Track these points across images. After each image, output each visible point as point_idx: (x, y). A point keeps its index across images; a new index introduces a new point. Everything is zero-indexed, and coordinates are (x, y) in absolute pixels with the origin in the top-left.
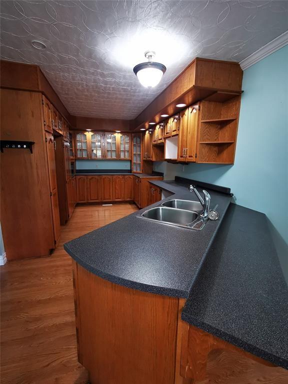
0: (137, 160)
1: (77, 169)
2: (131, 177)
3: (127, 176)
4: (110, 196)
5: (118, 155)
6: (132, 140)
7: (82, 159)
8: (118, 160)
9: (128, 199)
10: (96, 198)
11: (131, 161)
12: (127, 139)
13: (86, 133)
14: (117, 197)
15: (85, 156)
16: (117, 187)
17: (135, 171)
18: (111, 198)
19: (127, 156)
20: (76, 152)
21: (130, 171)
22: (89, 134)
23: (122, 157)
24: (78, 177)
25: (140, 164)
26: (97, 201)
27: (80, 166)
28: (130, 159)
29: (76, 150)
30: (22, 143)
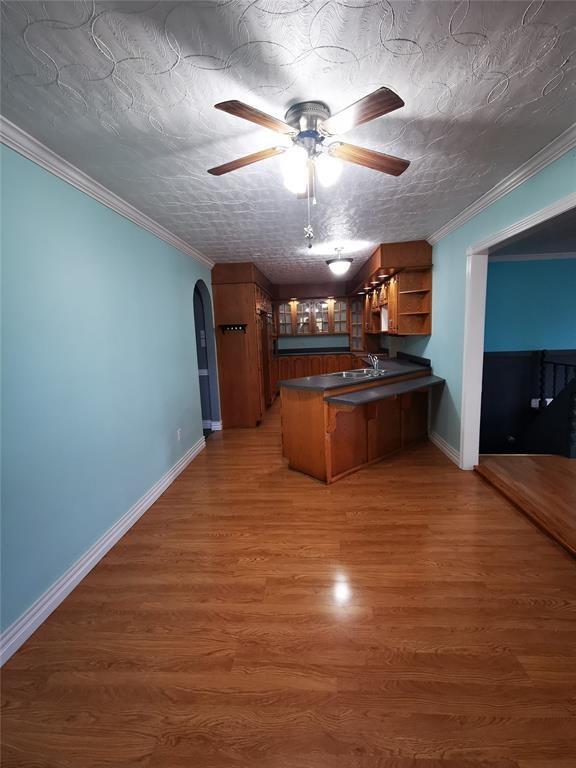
0: (358, 334)
1: (279, 348)
2: (348, 355)
3: (344, 356)
5: (332, 328)
6: (349, 306)
7: (286, 336)
8: (332, 334)
11: (349, 335)
12: (343, 306)
13: (291, 303)
15: (288, 332)
17: (355, 348)
19: (344, 329)
20: (278, 327)
21: (348, 349)
22: (294, 304)
23: (337, 330)
24: (280, 358)
25: (360, 339)
27: (283, 344)
28: (348, 332)
29: (278, 324)
30: (238, 326)
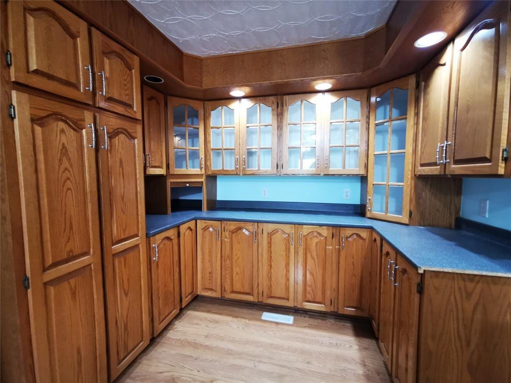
2: (364, 234)
4: (288, 290)
5: (324, 162)
6: (369, 109)
10: (247, 290)
11: (364, 179)
13: (235, 105)
14: (309, 297)
17: (377, 211)
19: (352, 163)
20: (208, 158)
21: (360, 210)
23: (335, 165)
28: (362, 172)
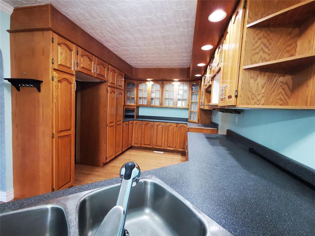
0: (195, 109)
2: (185, 126)
3: (181, 125)
4: (162, 143)
5: (176, 103)
6: (190, 88)
8: (176, 108)
9: (181, 150)
10: (149, 144)
11: (188, 109)
13: (147, 83)
14: (168, 146)
15: (144, 104)
16: (170, 135)
17: (192, 120)
18: (163, 146)
20: (137, 100)
22: (150, 84)
23: (179, 105)
24: (135, 122)
25: (196, 113)
26: (150, 146)
28: (188, 107)
29: (138, 97)
